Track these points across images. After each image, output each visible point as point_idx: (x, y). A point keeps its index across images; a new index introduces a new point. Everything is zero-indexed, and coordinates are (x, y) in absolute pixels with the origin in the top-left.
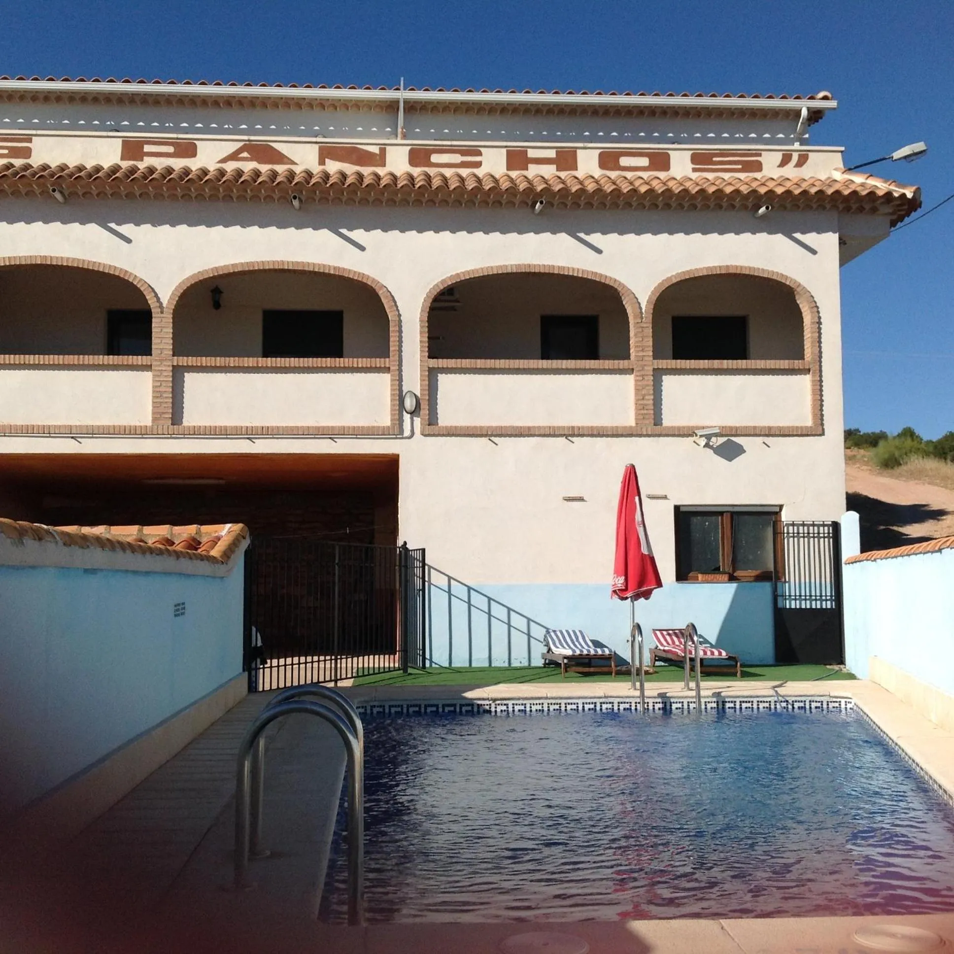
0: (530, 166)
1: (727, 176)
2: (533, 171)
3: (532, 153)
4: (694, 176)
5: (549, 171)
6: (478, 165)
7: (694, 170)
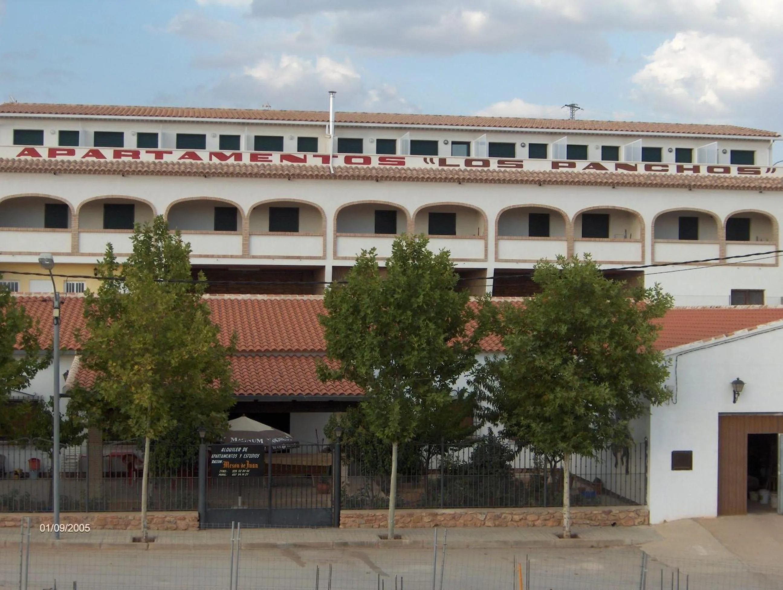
0: (685, 171)
1: (748, 176)
2: (686, 173)
3: (685, 167)
4: (738, 176)
5: (690, 173)
6: (667, 170)
7: (739, 173)
